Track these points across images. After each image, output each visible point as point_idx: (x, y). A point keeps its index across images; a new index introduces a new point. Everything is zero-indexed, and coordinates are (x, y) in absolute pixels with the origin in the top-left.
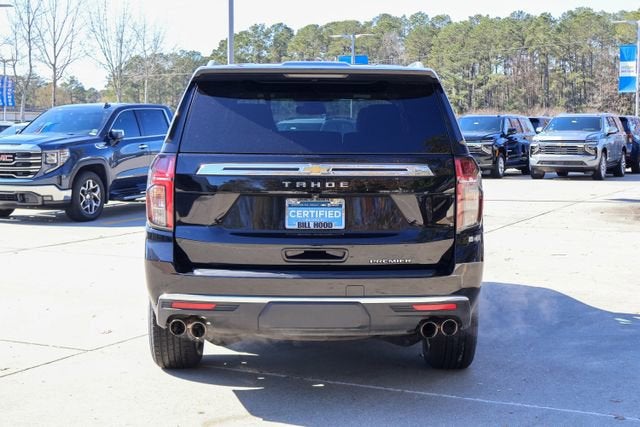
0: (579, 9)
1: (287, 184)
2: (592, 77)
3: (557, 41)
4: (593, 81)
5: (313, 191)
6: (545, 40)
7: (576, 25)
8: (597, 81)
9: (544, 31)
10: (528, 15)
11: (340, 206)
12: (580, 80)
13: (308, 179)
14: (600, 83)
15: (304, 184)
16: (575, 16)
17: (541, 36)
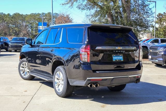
0: (17, 13)
1: (114, 51)
2: (20, 29)
3: (12, 20)
4: (21, 30)
5: (117, 53)
6: (9, 20)
7: (16, 17)
8: (22, 30)
9: (9, 18)
10: (4, 14)
11: (122, 56)
12: (18, 30)
13: (118, 50)
14: (22, 31)
15: (117, 51)
16: (16, 15)
17: (8, 19)
